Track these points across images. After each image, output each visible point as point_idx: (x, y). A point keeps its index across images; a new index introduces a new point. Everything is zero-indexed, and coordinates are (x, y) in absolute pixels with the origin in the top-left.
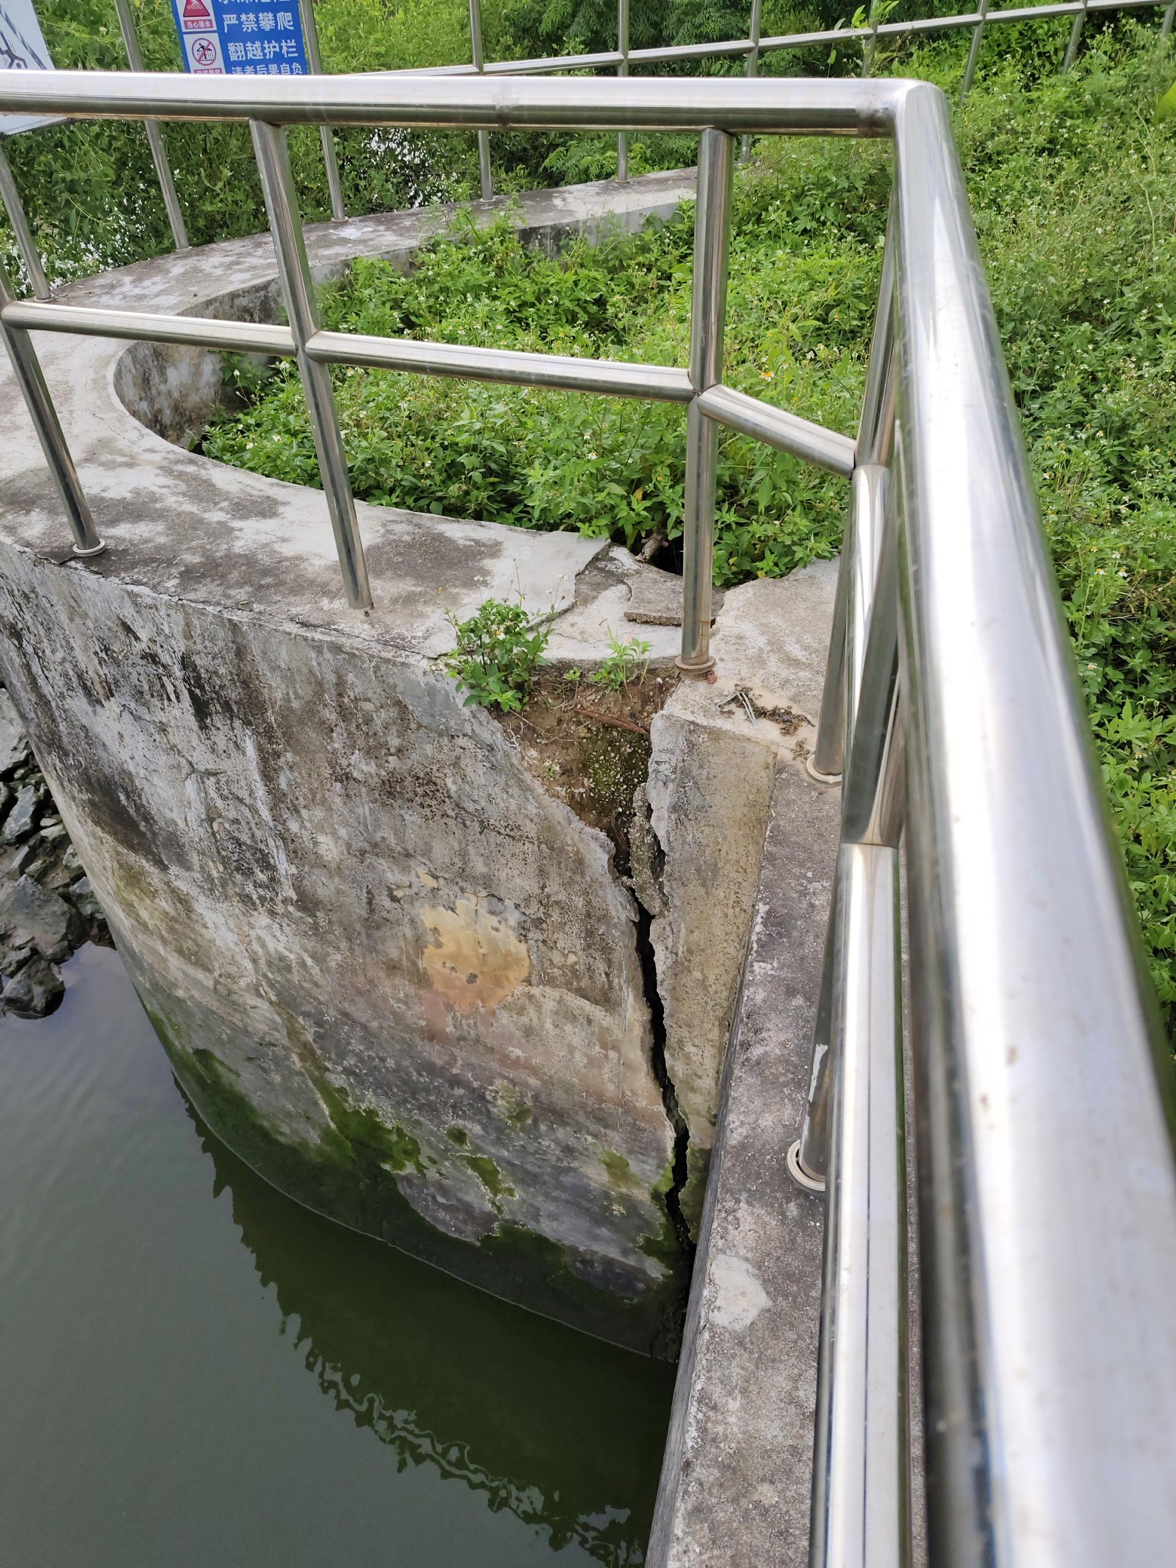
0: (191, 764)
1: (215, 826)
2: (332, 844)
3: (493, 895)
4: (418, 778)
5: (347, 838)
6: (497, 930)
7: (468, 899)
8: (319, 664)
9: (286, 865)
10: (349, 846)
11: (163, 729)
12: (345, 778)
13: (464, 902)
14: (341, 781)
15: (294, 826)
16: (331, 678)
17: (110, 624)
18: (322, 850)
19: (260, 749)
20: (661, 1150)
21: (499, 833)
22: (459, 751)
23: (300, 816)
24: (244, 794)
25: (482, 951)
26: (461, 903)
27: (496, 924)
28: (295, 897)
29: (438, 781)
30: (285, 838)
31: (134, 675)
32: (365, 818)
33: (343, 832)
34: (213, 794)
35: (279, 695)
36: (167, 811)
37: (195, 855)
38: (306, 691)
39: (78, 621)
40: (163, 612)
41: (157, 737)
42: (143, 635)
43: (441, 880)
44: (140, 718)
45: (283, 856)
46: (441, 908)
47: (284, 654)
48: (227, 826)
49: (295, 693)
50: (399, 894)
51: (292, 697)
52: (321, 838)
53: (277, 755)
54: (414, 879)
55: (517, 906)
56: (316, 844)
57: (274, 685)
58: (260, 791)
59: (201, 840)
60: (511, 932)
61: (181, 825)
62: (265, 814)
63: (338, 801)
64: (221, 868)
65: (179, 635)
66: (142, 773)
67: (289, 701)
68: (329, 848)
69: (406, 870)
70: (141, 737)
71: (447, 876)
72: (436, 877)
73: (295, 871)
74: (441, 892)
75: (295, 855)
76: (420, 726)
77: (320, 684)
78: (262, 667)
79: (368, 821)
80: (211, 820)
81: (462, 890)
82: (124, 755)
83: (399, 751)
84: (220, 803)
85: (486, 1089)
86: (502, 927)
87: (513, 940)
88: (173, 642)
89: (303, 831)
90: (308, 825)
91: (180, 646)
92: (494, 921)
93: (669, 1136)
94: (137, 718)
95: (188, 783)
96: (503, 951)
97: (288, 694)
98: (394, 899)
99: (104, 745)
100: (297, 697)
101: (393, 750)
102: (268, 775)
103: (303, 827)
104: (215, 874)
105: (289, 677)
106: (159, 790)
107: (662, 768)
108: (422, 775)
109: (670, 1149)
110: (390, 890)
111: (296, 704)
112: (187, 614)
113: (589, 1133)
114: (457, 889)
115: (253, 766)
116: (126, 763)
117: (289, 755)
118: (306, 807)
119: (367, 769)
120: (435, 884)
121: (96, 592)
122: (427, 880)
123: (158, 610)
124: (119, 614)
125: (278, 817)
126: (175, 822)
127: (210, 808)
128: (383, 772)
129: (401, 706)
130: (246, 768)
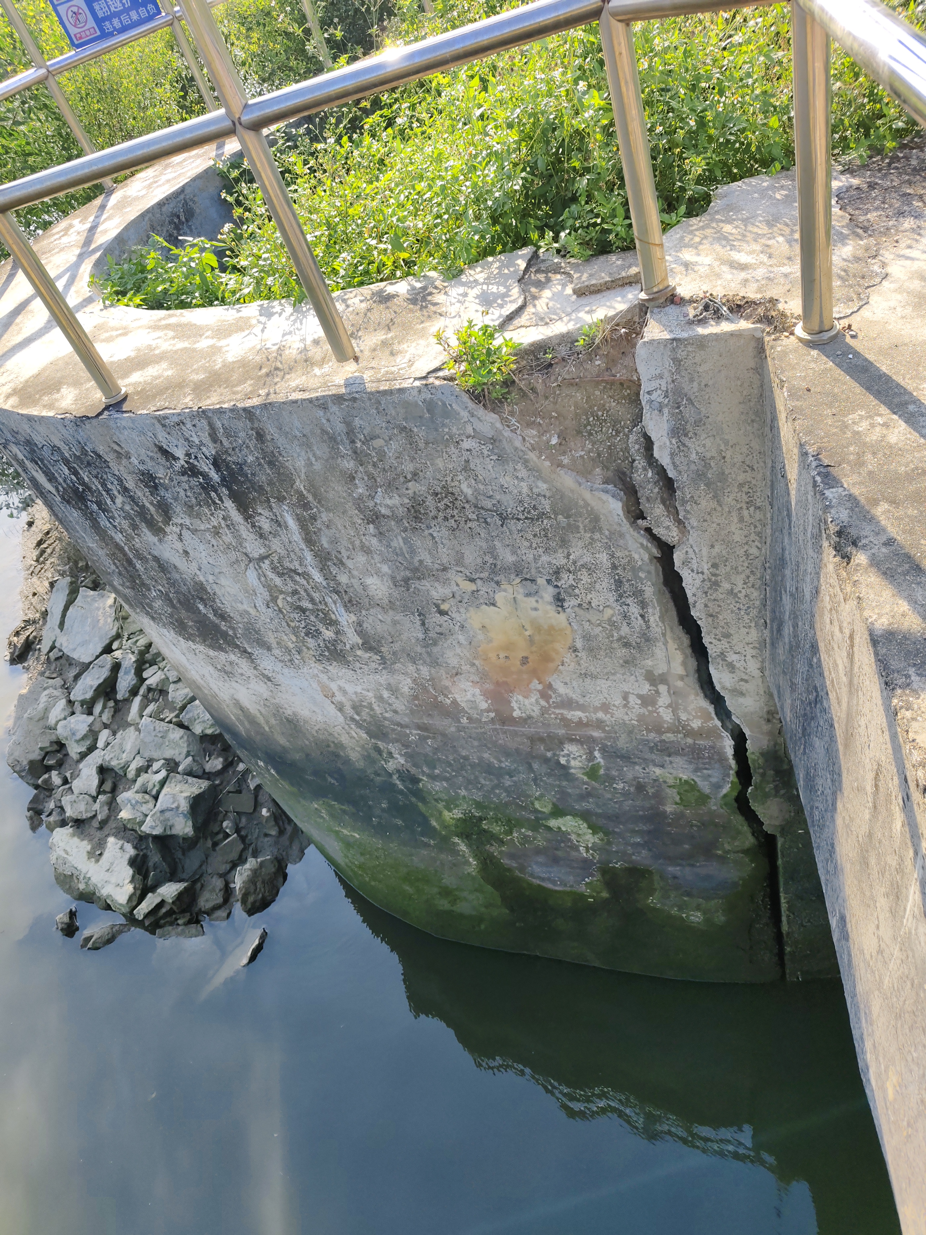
0: (246, 554)
1: (280, 602)
2: (379, 583)
3: (526, 579)
4: (437, 494)
5: (390, 572)
6: (536, 609)
7: (505, 591)
8: (328, 420)
9: (345, 616)
10: (393, 578)
11: (217, 533)
12: (374, 518)
13: (503, 594)
14: (373, 522)
15: (343, 579)
16: (341, 429)
17: (150, 454)
18: (372, 591)
19: (299, 519)
20: (722, 759)
21: (518, 519)
22: (466, 455)
23: (347, 568)
24: (296, 565)
25: (527, 633)
26: (499, 597)
27: (535, 605)
28: (360, 642)
29: (454, 490)
30: (339, 592)
31: (182, 493)
32: (401, 549)
33: (385, 569)
34: (270, 575)
35: (301, 463)
36: (239, 605)
37: (270, 633)
38: (324, 450)
40: (189, 425)
41: (214, 542)
42: (180, 453)
43: (479, 582)
44: (196, 530)
45: (341, 609)
46: (484, 606)
47: (297, 424)
48: (289, 599)
49: (314, 455)
50: (444, 607)
51: (313, 460)
52: (369, 581)
53: (314, 518)
54: (455, 588)
55: (549, 581)
56: (365, 588)
57: (295, 455)
58: (308, 557)
59: (271, 619)
60: (549, 607)
61: (252, 611)
62: (317, 577)
63: (374, 541)
64: (294, 639)
65: (208, 441)
66: (211, 579)
67: (311, 465)
68: (377, 587)
69: (446, 582)
70: (202, 547)
71: (482, 575)
72: (472, 580)
73: (354, 618)
74: (481, 593)
75: (351, 604)
76: (427, 444)
77: (333, 438)
78: (281, 441)
79: (404, 550)
80: (274, 599)
81: (498, 583)
82: (193, 569)
83: (415, 474)
84: (278, 581)
85: (559, 755)
86: (540, 605)
87: (552, 614)
88: (204, 449)
89: (352, 580)
90: (355, 573)
91: (210, 450)
92: (532, 602)
93: (728, 745)
94: (194, 532)
95: (249, 572)
96: (546, 627)
97: (309, 459)
98: (442, 613)
99: (175, 567)
100: (317, 458)
101: (409, 476)
102: (311, 540)
103: (351, 576)
104: (291, 646)
105: (305, 442)
106: (228, 589)
107: (654, 396)
108: (439, 490)
109: (731, 757)
110: (437, 606)
111: (318, 466)
112: (208, 418)
113: (655, 765)
114: (493, 584)
115: (296, 537)
116: (197, 576)
117: (323, 516)
118: (348, 558)
119: (392, 502)
120: (473, 587)
121: (132, 429)
122: (466, 586)
123: (184, 425)
124: (156, 442)
125: (328, 576)
126: (248, 613)
127: (272, 589)
128: (406, 500)
129: (406, 431)
130: (291, 541)
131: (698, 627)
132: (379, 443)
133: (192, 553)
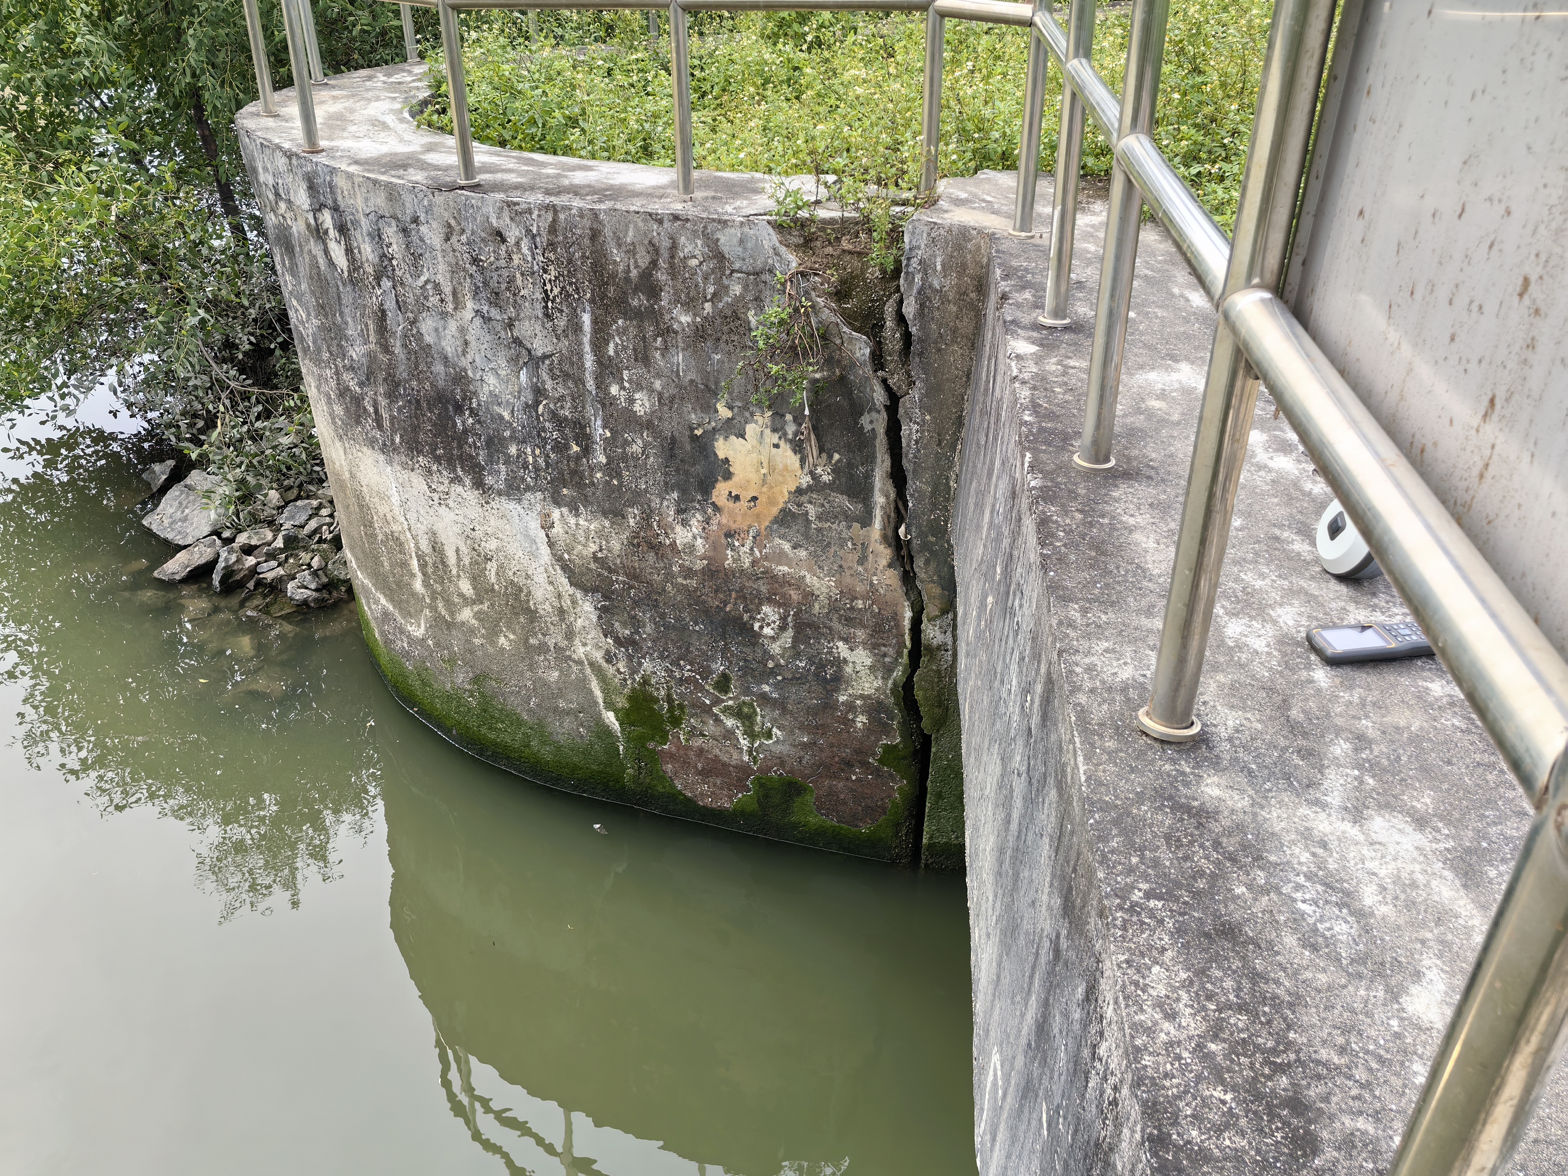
0: (529, 352)
1: (541, 409)
2: (646, 398)
3: (777, 414)
4: (726, 318)
5: (660, 389)
6: (776, 446)
7: (756, 422)
8: (659, 234)
9: (601, 431)
10: (661, 395)
11: (511, 325)
12: (666, 332)
13: (753, 426)
15: (614, 390)
16: (666, 243)
17: (483, 235)
18: (637, 408)
19: (595, 322)
20: (900, 635)
23: (622, 379)
24: (573, 369)
25: (763, 471)
26: (750, 429)
27: (776, 441)
29: (742, 316)
30: (606, 402)
31: (495, 278)
32: (678, 365)
33: (658, 385)
34: (545, 376)
35: (621, 268)
36: (496, 407)
37: (515, 444)
38: (643, 260)
39: (454, 239)
40: (534, 216)
41: (502, 334)
42: (511, 240)
43: (736, 410)
44: (490, 319)
45: (599, 422)
46: (733, 438)
47: (631, 231)
48: (552, 406)
49: (636, 262)
50: (698, 432)
51: (632, 267)
52: (637, 396)
53: (610, 324)
54: (713, 414)
55: (795, 419)
57: (618, 259)
58: (589, 361)
59: (524, 427)
60: (788, 446)
61: (507, 417)
62: (591, 384)
63: (658, 355)
64: (537, 454)
65: (544, 233)
66: (479, 375)
67: (628, 271)
68: (642, 405)
69: (707, 407)
70: (488, 337)
71: (740, 404)
72: (731, 408)
73: (608, 434)
74: (734, 422)
75: (611, 418)
76: (733, 271)
77: (657, 251)
78: (611, 246)
79: (680, 368)
80: (537, 403)
81: (752, 414)
82: (464, 362)
83: (714, 295)
84: (549, 385)
85: (754, 619)
86: (782, 443)
87: (790, 453)
88: (538, 239)
89: (622, 393)
90: (626, 385)
91: (542, 242)
92: (775, 439)
93: (907, 616)
94: (487, 320)
95: (523, 372)
96: (781, 466)
97: (628, 266)
98: (694, 438)
99: (446, 358)
100: (636, 267)
101: (709, 297)
102: (599, 345)
103: (623, 388)
104: (530, 462)
105: (631, 251)
106: (492, 389)
107: (912, 262)
108: (730, 314)
109: (907, 631)
110: (692, 429)
111: (634, 273)
112: (556, 212)
113: (842, 639)
114: (747, 414)
115: (586, 339)
116: (465, 370)
117: (620, 322)
118: (627, 368)
119: (685, 319)
120: (729, 414)
121: (479, 208)
122: (724, 412)
123: (531, 214)
124: (495, 225)
125: (601, 384)
126: (501, 418)
127: (539, 392)
128: (698, 319)
129: (720, 256)
130: (580, 344)
131: (905, 477)
132: (694, 262)
133: (473, 344)
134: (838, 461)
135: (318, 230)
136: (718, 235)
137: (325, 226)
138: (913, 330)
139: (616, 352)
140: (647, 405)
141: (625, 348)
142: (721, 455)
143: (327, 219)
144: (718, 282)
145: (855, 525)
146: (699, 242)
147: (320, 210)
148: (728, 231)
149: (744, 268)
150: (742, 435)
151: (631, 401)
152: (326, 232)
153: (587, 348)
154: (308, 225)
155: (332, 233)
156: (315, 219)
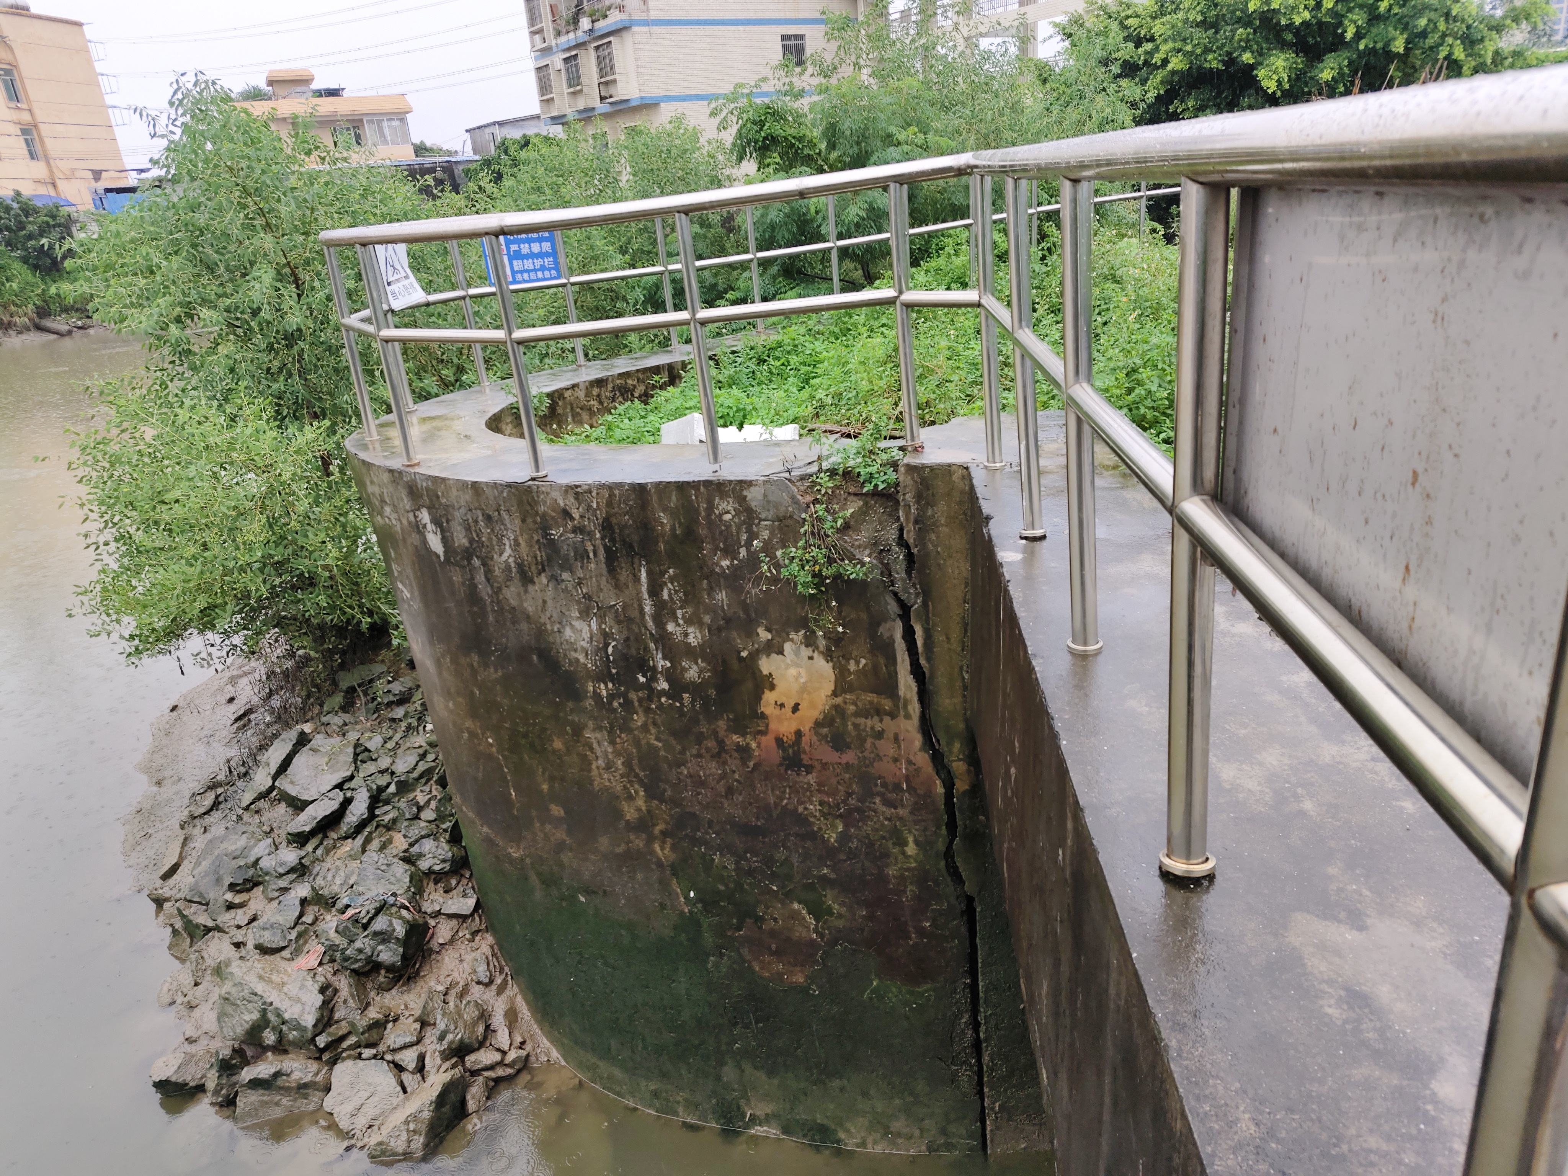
0: (598, 603)
1: (610, 650)
2: (697, 631)
3: (808, 632)
5: (709, 623)
6: (811, 658)
7: (792, 640)
8: (697, 498)
9: (662, 662)
10: (710, 628)
11: (580, 584)
12: (709, 575)
13: (790, 644)
14: (707, 578)
15: (670, 627)
17: (553, 514)
18: (691, 640)
19: (649, 573)
23: (677, 617)
24: (635, 614)
25: (802, 681)
26: (787, 647)
27: (810, 654)
28: (667, 688)
30: (663, 639)
31: (566, 547)
32: (722, 601)
33: (707, 619)
34: (612, 622)
35: (668, 528)
36: (573, 653)
38: (686, 519)
39: (530, 520)
40: (594, 494)
41: (574, 592)
42: (576, 515)
43: (774, 632)
44: (563, 581)
45: (660, 655)
46: (774, 656)
47: (673, 498)
48: (619, 646)
50: (744, 654)
51: (677, 526)
52: (690, 630)
53: (663, 573)
54: (755, 638)
57: (665, 522)
58: (648, 606)
59: (597, 667)
60: (821, 656)
61: (582, 659)
62: (650, 624)
63: (704, 594)
64: (610, 687)
65: (603, 507)
66: (556, 627)
67: (674, 530)
68: (694, 637)
69: (749, 632)
70: (561, 597)
71: (777, 627)
72: (769, 631)
73: (669, 665)
74: (774, 642)
75: (669, 651)
76: (760, 521)
77: (696, 511)
78: (658, 512)
80: (607, 645)
81: (788, 634)
82: (544, 619)
83: (747, 541)
84: (616, 629)
85: (808, 809)
86: (816, 655)
87: (823, 662)
88: (598, 513)
89: (678, 629)
90: (681, 622)
91: (602, 513)
92: (809, 652)
93: (940, 792)
94: (560, 582)
95: (594, 620)
96: (816, 674)
97: (674, 525)
98: (741, 660)
99: (528, 617)
100: (680, 524)
101: (743, 543)
102: (654, 591)
103: (678, 625)
104: (604, 695)
105: (676, 512)
106: (568, 637)
107: (907, 496)
109: (942, 804)
110: (739, 652)
111: (679, 531)
114: (784, 635)
115: (644, 589)
116: (545, 624)
117: (671, 571)
118: (681, 608)
119: (725, 563)
120: (769, 636)
121: (548, 493)
122: (764, 635)
123: (591, 492)
124: (562, 504)
125: (660, 623)
126: (577, 660)
127: (606, 636)
128: (736, 562)
129: (749, 511)
130: (639, 592)
131: (924, 673)
132: (727, 517)
133: (550, 603)
134: (865, 665)
135: (418, 527)
136: (745, 493)
137: (424, 522)
138: (915, 551)
139: (670, 595)
140: (699, 636)
141: (676, 592)
142: (765, 672)
143: (425, 516)
144: (749, 531)
145: (887, 719)
146: (731, 500)
147: (419, 509)
148: (752, 489)
149: (770, 517)
150: (781, 652)
151: (686, 635)
152: (425, 526)
153: (646, 596)
154: (410, 523)
155: (430, 527)
156: (416, 517)
